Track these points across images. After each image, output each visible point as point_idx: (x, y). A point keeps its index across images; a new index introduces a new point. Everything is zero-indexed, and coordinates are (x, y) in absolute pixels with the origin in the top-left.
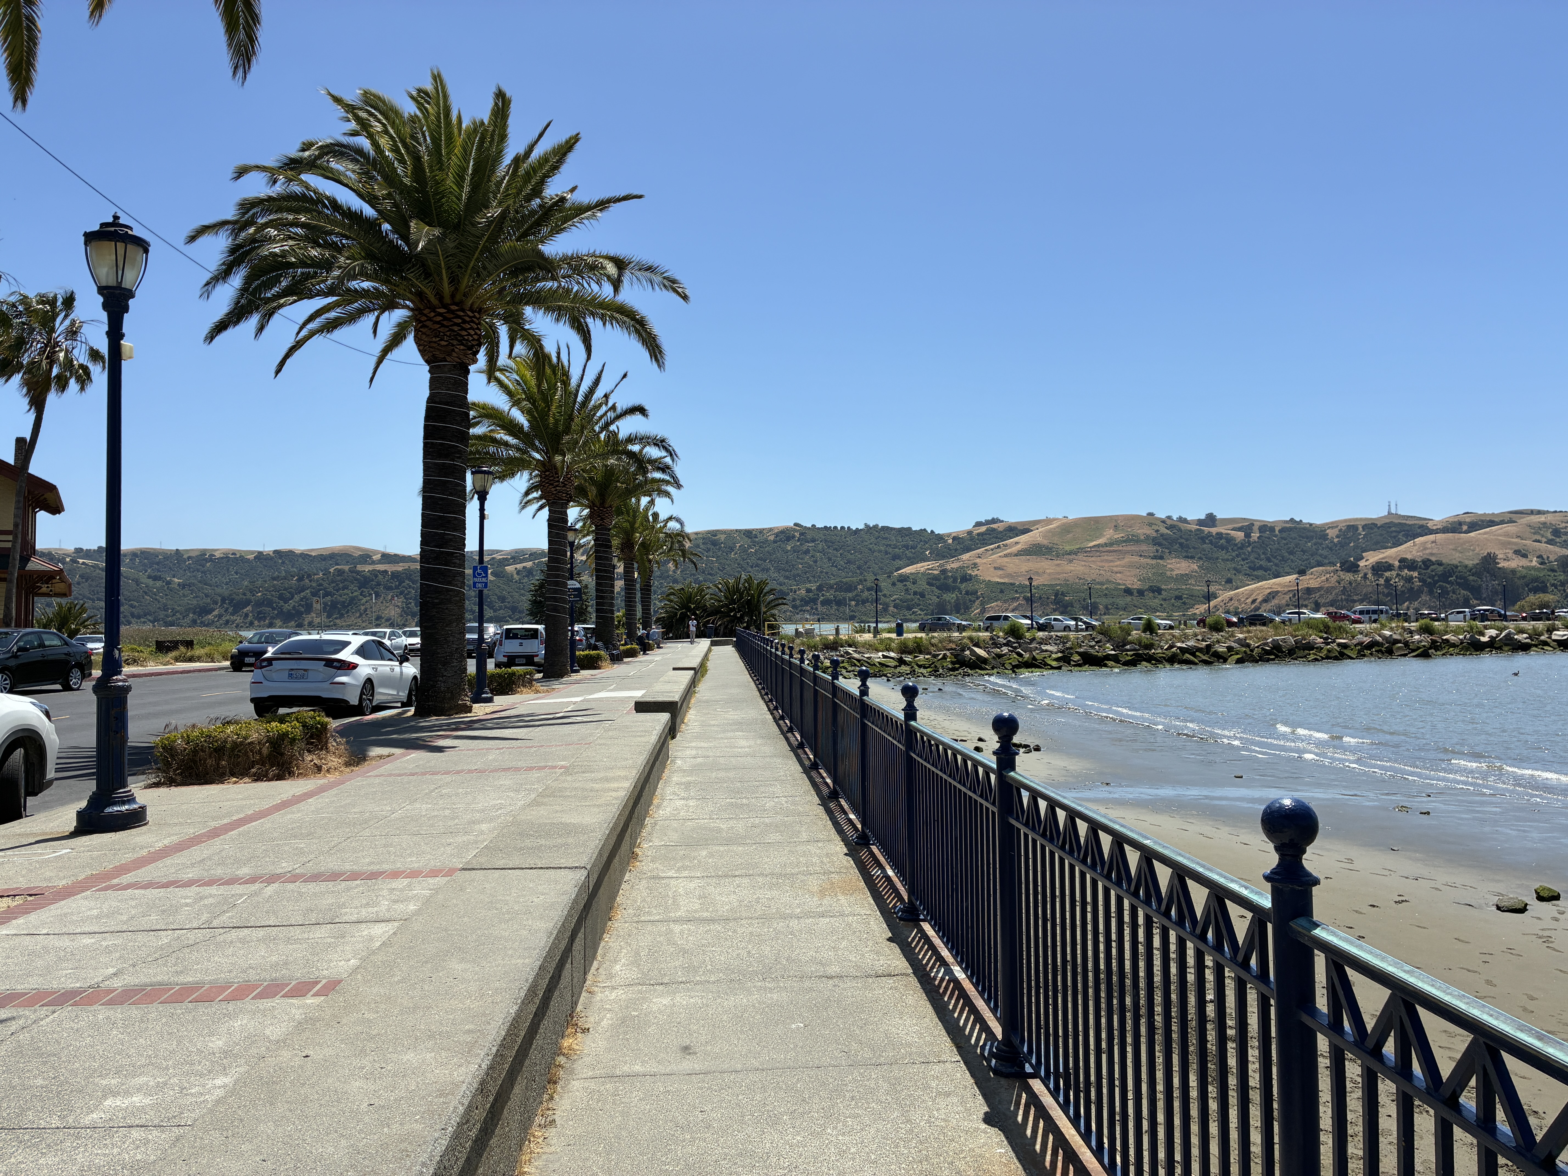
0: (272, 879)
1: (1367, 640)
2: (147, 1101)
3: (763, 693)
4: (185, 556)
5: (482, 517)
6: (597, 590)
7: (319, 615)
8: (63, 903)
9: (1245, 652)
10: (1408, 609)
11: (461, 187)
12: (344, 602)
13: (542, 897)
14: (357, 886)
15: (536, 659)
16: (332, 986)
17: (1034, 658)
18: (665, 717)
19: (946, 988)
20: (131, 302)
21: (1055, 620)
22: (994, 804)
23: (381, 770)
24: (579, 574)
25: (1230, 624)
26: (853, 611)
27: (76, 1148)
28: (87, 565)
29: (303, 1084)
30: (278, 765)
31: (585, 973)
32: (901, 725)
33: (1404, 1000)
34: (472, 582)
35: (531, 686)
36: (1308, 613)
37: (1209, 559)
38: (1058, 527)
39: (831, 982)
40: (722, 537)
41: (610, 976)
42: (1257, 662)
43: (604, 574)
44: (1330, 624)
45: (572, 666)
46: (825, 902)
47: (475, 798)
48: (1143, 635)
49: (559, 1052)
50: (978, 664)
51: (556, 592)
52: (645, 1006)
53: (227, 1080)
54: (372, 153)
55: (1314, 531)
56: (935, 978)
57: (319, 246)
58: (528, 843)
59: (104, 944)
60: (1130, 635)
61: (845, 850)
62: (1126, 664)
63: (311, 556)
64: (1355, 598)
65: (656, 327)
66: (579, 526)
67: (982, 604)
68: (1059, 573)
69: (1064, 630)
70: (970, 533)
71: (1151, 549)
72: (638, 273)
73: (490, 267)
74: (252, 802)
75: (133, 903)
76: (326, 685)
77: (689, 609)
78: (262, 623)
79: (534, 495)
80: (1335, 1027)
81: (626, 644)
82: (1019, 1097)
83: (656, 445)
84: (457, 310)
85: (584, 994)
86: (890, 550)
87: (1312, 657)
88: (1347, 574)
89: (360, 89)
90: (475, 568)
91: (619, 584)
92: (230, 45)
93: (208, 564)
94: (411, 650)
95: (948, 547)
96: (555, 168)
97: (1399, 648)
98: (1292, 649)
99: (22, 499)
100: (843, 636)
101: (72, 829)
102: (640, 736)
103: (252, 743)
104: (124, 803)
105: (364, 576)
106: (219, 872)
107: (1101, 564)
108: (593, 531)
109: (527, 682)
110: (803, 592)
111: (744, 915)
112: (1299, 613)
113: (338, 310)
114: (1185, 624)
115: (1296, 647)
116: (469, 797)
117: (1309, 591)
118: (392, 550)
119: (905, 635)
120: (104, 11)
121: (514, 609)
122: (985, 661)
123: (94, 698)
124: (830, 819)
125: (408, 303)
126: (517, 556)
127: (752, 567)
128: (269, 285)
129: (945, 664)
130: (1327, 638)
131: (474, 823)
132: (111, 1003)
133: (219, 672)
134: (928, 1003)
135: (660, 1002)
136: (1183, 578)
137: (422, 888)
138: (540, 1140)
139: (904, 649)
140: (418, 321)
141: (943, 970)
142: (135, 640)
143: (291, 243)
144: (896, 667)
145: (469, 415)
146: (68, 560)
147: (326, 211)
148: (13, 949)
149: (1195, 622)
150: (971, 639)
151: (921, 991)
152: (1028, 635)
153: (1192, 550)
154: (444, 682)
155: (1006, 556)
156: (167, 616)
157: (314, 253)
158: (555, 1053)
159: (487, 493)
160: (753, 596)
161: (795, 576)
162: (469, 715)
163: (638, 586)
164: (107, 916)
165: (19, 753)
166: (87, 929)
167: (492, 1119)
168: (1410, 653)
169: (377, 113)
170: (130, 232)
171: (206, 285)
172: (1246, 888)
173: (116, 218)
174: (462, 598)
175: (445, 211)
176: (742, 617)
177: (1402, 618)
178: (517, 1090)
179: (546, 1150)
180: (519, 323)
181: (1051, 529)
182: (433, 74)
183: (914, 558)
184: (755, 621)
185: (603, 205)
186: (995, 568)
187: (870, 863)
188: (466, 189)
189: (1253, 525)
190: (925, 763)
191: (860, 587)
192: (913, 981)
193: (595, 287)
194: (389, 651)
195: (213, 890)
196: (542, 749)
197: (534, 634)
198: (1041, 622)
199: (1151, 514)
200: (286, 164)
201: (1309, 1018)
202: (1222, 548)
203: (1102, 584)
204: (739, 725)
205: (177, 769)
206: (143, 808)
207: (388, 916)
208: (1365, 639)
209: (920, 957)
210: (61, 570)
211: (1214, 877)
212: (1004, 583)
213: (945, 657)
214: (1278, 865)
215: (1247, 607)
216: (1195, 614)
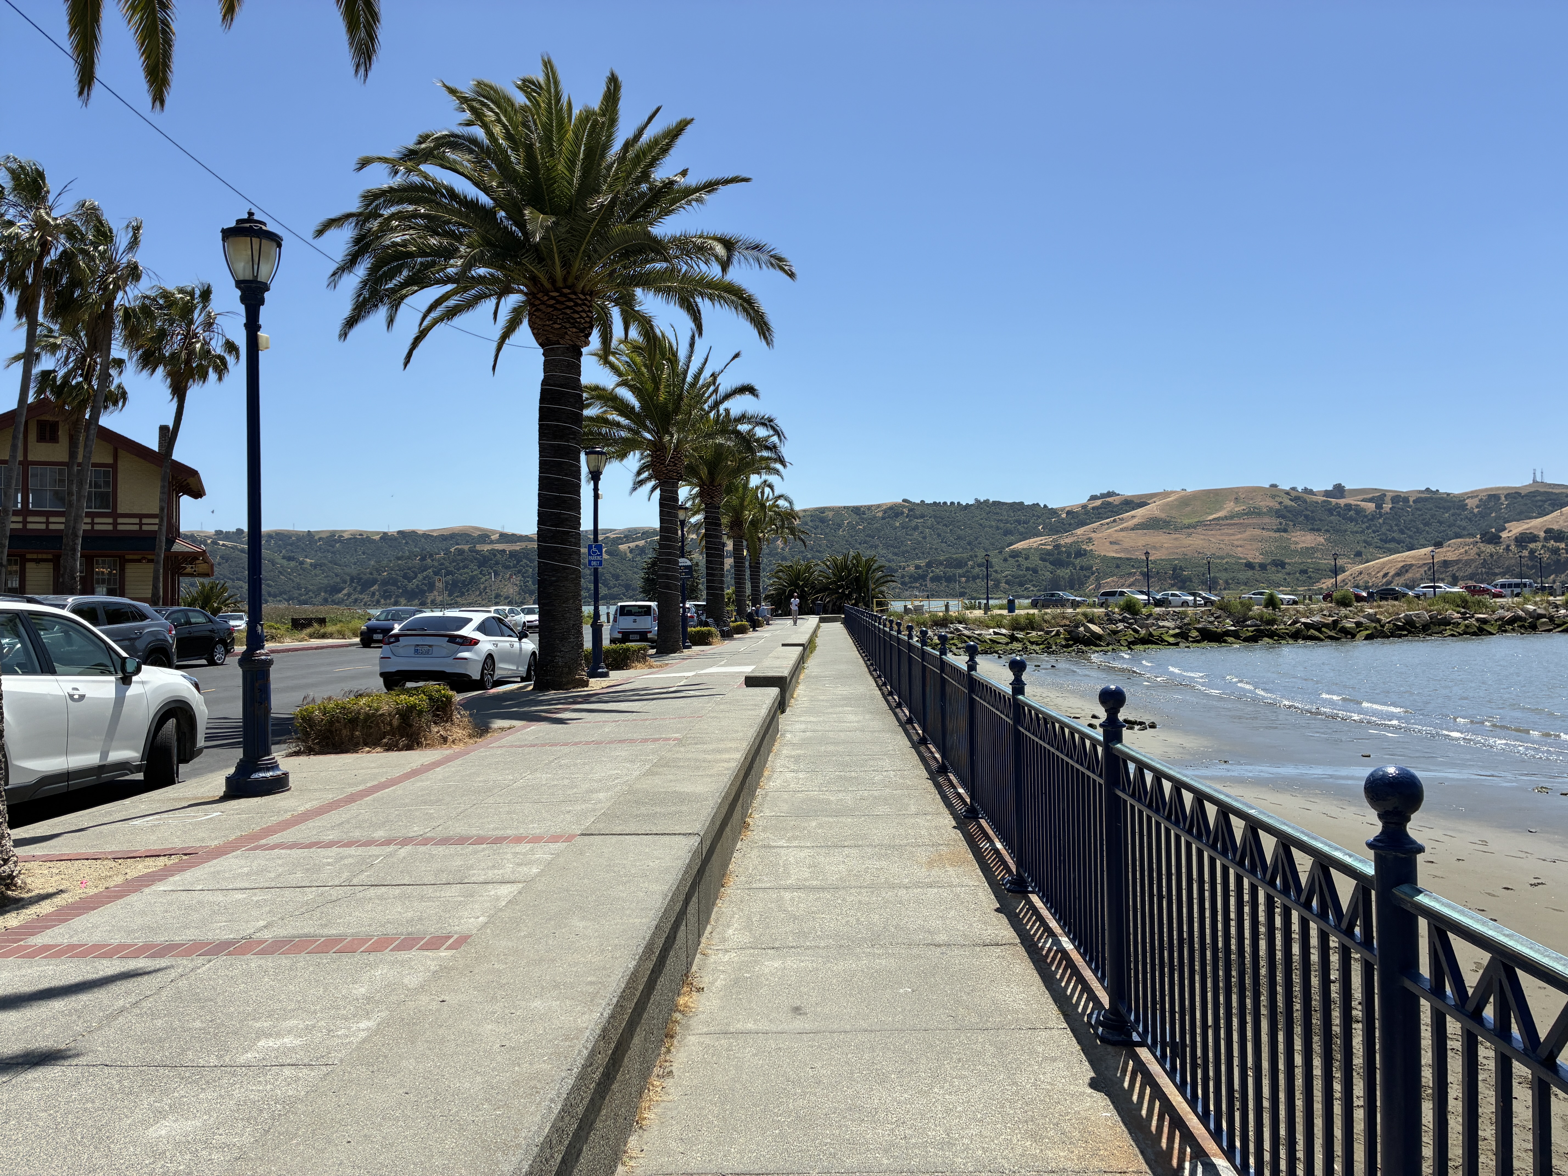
0: (406, 841)
1: (1509, 615)
2: (297, 1042)
3: (872, 669)
4: (316, 538)
5: (596, 497)
6: (707, 568)
7: (441, 593)
8: (215, 861)
9: (1375, 628)
10: (1554, 582)
11: (572, 172)
12: (464, 581)
13: (657, 862)
14: (484, 850)
15: (649, 636)
16: (463, 940)
17: (1151, 635)
18: (774, 691)
19: (1054, 958)
20: (266, 295)
21: (1173, 595)
22: (1100, 776)
23: (504, 741)
24: (690, 552)
25: (1359, 599)
26: (963, 587)
27: (233, 1084)
28: (227, 546)
29: (441, 1026)
30: (407, 736)
31: (699, 936)
32: (1009, 699)
33: (1503, 964)
34: (587, 561)
35: (645, 661)
36: (1444, 587)
37: (1337, 531)
38: (1176, 500)
39: (939, 950)
40: (830, 514)
41: (724, 940)
42: (1388, 637)
43: (714, 552)
44: (1468, 598)
45: (684, 642)
46: (933, 872)
47: (592, 769)
48: (1265, 610)
49: (675, 1008)
50: (1093, 641)
51: (668, 569)
52: (757, 969)
53: (370, 1024)
54: (486, 142)
55: (1452, 502)
56: (1042, 948)
57: (438, 234)
58: (643, 810)
59: (255, 899)
60: (1251, 610)
61: (954, 823)
62: (1246, 640)
63: (432, 536)
64: (1497, 571)
65: (765, 306)
66: (688, 505)
67: (1097, 579)
68: (1177, 548)
69: (1182, 606)
70: (1084, 507)
71: (1274, 522)
72: (746, 252)
73: (601, 249)
74: (384, 770)
75: (280, 862)
76: (450, 660)
77: (797, 586)
78: (388, 601)
79: (645, 475)
80: (1437, 991)
81: (736, 621)
82: (1126, 1064)
83: (764, 424)
84: (569, 294)
85: (698, 956)
86: (1002, 525)
87: (1449, 632)
88: (1488, 546)
89: (473, 80)
90: (590, 547)
91: (729, 562)
92: (351, 44)
93: (338, 545)
94: (529, 627)
95: (1062, 522)
96: (665, 150)
97: (1544, 623)
98: (1426, 625)
99: (166, 484)
100: (953, 612)
101: (222, 794)
102: (751, 710)
103: (382, 715)
104: (268, 769)
105: (482, 556)
106: (357, 834)
107: (1221, 538)
108: (702, 510)
109: (641, 657)
110: (912, 569)
111: (853, 883)
112: (1434, 587)
113: (456, 298)
114: (1310, 599)
115: (1431, 623)
116: (587, 767)
117: (1446, 564)
118: (509, 530)
119: (1017, 611)
120: (235, 14)
121: (628, 587)
122: (1099, 637)
123: (240, 671)
124: (939, 793)
125: (522, 287)
126: (629, 535)
127: (860, 544)
128: (390, 275)
129: (1058, 641)
130: (1465, 613)
131: (592, 792)
132: (263, 952)
133: (349, 648)
134: (1035, 972)
135: (771, 965)
136: (1309, 551)
137: (543, 853)
138: (659, 1089)
139: (1016, 625)
140: (532, 305)
141: (1050, 940)
142: (272, 618)
143: (411, 232)
144: (1007, 644)
145: (582, 396)
146: (209, 541)
147: (444, 200)
148: (171, 904)
149: (1321, 597)
150: (1085, 615)
151: (1029, 960)
152: (1144, 611)
153: (1319, 522)
154: (562, 657)
155: (1122, 530)
156: (301, 595)
157: (433, 241)
158: (671, 1010)
159: (601, 473)
160: (861, 573)
161: (904, 553)
162: (586, 689)
163: (747, 564)
164: (257, 874)
165: (172, 723)
166: (238, 886)
167: (614, 1065)
168: (1555, 628)
169: (489, 103)
170: (264, 228)
171: (333, 275)
172: (1350, 856)
173: (251, 214)
174: (578, 575)
175: (557, 196)
176: (850, 593)
177: (1547, 592)
178: (636, 1040)
179: (665, 1098)
180: (631, 307)
181: (1169, 502)
182: (543, 60)
183: (1026, 533)
184: (864, 598)
185: (710, 186)
186: (1111, 543)
187: (978, 835)
188: (578, 174)
189: (1385, 495)
190: (1033, 737)
191: (970, 563)
192: (1021, 951)
193: (703, 267)
194: (508, 627)
195: (352, 851)
196: (656, 722)
197: (647, 611)
198: (1158, 597)
199: (1274, 486)
200: (406, 155)
201: (1412, 983)
202: (1351, 520)
203: (1222, 558)
204: (848, 700)
205: (315, 739)
206: (286, 774)
207: (512, 878)
208: (1506, 614)
209: (1028, 927)
210: (204, 551)
211: (1319, 845)
212: (1120, 558)
213: (1058, 634)
214: (1381, 833)
215: (1378, 581)
216: (1322, 588)
